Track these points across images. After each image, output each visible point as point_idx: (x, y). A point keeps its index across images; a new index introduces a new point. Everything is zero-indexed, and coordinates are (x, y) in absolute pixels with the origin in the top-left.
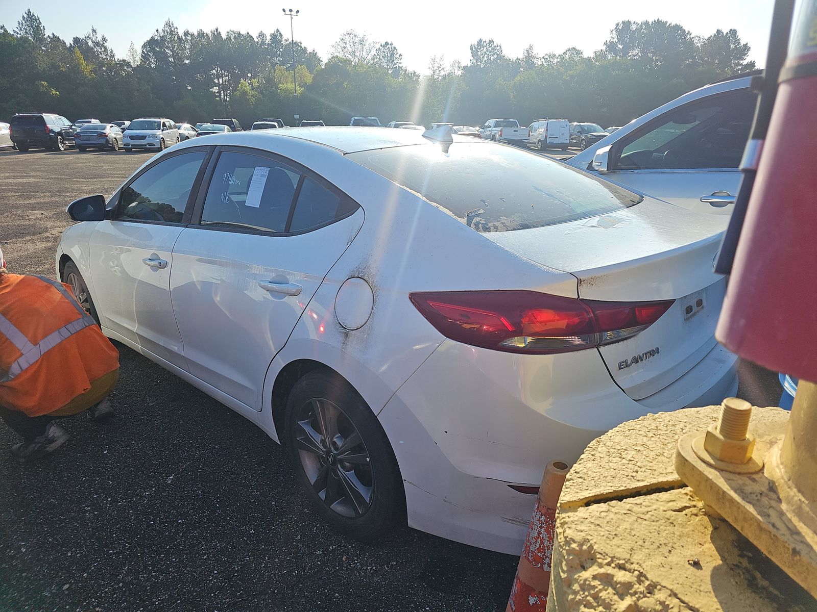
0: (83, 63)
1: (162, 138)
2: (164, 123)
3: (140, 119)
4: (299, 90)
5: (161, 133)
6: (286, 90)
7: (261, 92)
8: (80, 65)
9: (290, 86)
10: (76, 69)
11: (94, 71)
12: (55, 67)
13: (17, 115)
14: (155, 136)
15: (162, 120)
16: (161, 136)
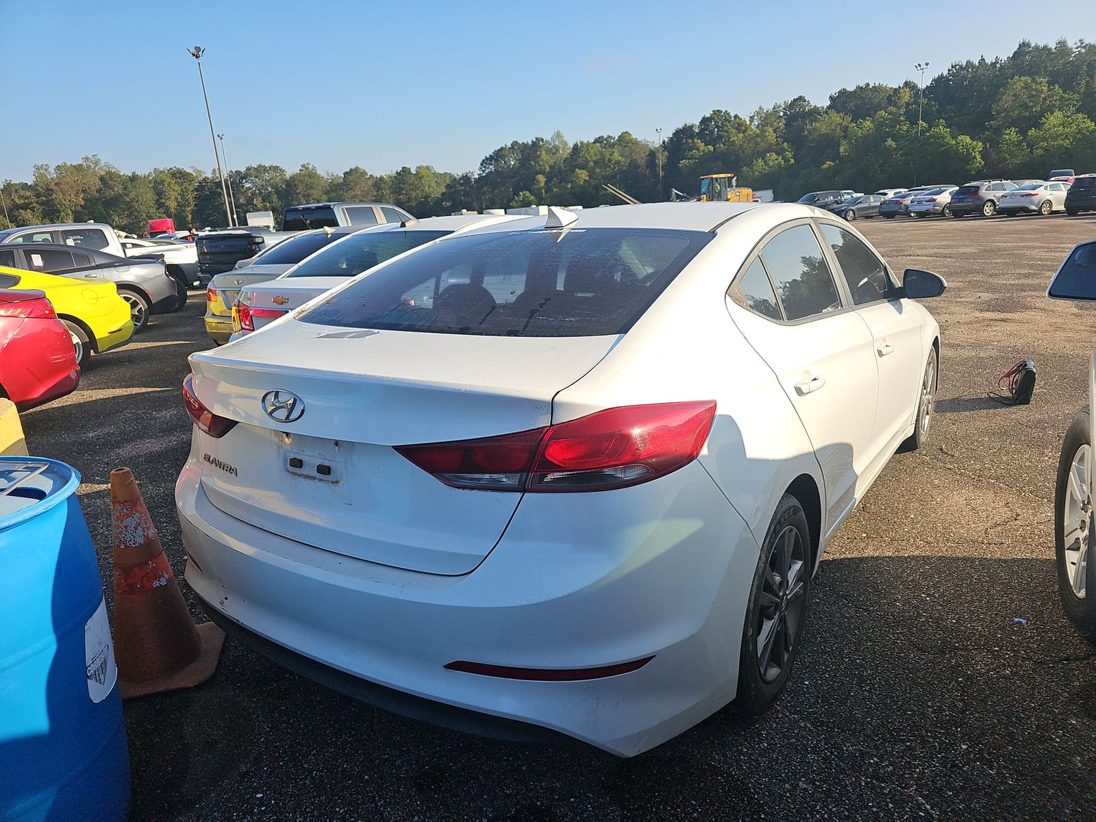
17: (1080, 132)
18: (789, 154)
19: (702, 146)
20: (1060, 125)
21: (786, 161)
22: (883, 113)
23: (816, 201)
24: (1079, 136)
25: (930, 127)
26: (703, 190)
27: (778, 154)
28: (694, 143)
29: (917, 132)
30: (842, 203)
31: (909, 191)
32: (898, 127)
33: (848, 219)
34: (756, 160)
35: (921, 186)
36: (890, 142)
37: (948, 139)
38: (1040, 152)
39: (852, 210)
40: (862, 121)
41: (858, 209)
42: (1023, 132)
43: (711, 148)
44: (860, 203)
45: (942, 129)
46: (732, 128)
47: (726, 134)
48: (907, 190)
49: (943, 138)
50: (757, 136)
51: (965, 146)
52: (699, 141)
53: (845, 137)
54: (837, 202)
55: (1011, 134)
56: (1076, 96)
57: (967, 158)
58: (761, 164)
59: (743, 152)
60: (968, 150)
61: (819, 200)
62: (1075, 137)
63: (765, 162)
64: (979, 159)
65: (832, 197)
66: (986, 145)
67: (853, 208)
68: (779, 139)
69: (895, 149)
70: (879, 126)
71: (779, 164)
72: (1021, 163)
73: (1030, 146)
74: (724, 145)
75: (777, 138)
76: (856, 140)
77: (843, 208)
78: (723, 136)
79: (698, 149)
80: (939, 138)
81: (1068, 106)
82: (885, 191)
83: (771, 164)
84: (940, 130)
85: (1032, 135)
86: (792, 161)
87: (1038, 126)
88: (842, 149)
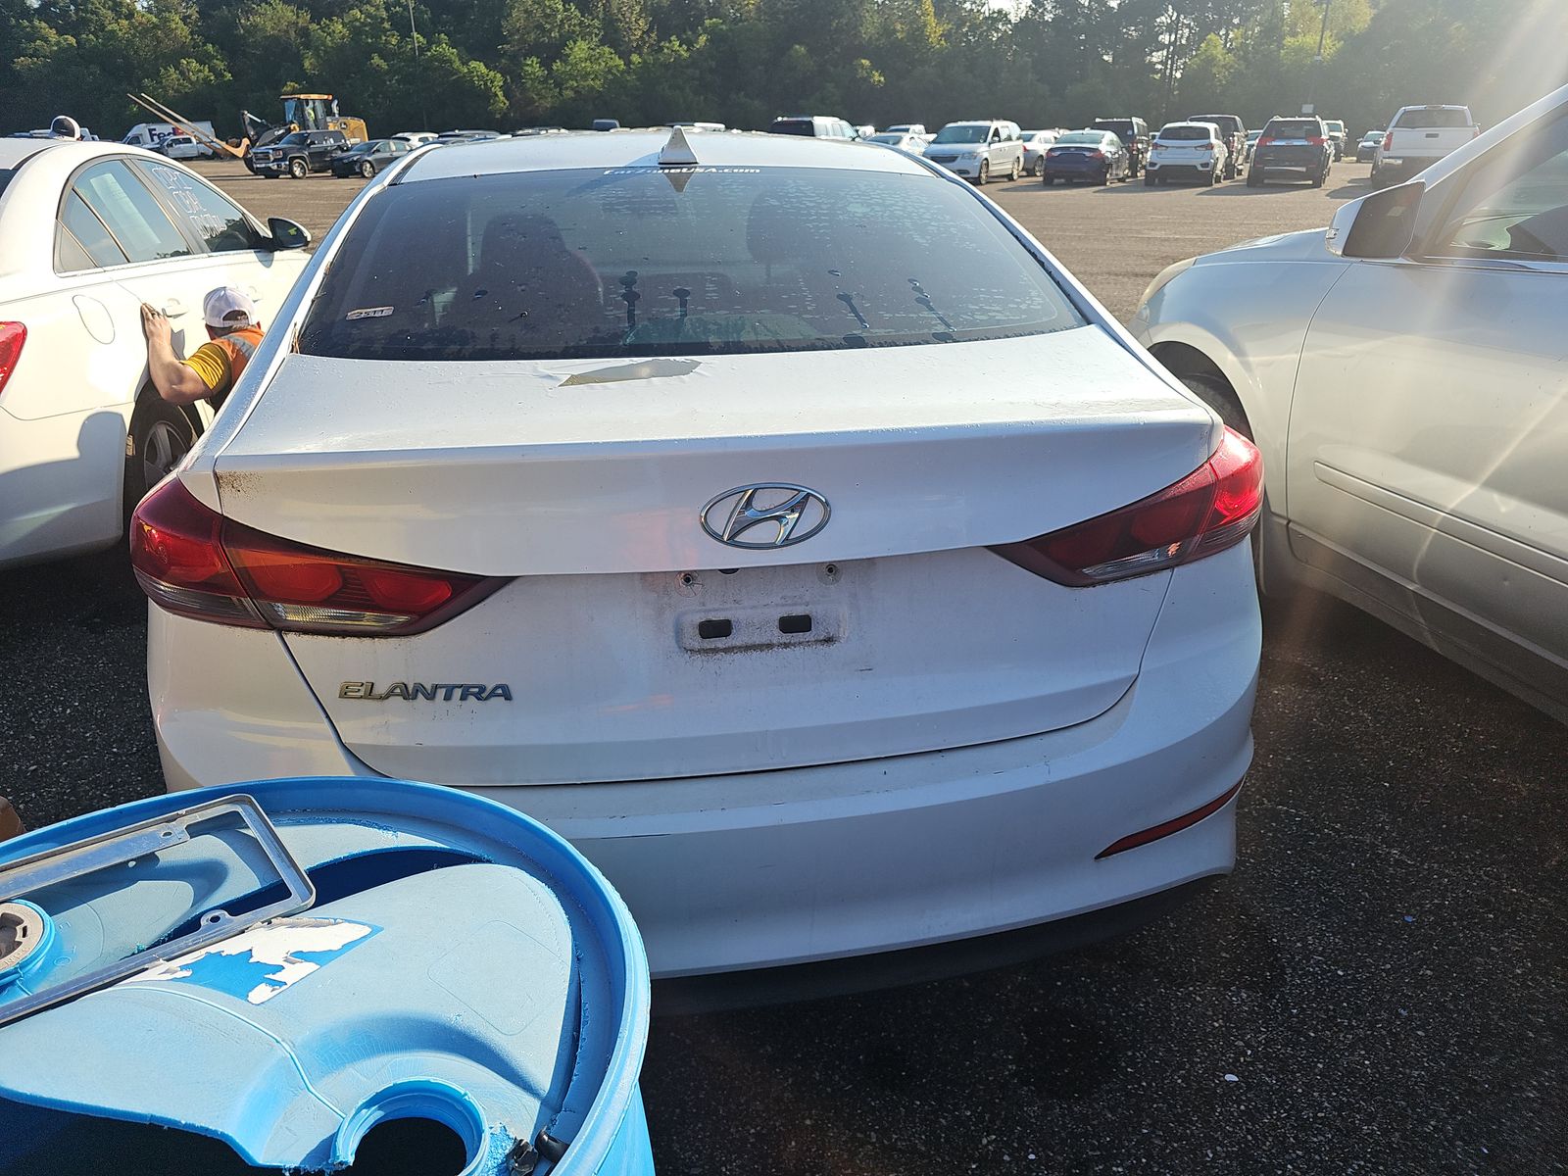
0: (932, 20)
1: (986, 159)
2: (997, 129)
3: (960, 124)
4: (1330, 46)
5: (987, 149)
6: (1300, 50)
7: (1245, 58)
8: (925, 26)
9: (1310, 40)
10: (918, 34)
11: (946, 36)
12: (887, 31)
13: (780, 119)
14: (972, 155)
15: (994, 125)
16: (986, 155)
17: (609, 71)
18: (221, 65)
19: (52, 35)
20: (586, 59)
21: (219, 75)
22: (356, 12)
23: (309, 145)
24: (610, 77)
25: (430, 43)
26: (290, 117)
27: (201, 62)
28: (33, 27)
29: (413, 49)
30: (348, 150)
31: (440, 136)
32: (384, 38)
33: (366, 174)
34: (166, 69)
35: (453, 130)
36: (376, 60)
37: (457, 64)
38: (569, 93)
39: (369, 162)
40: (328, 22)
41: (376, 160)
42: (546, 64)
43: (71, 39)
44: (378, 151)
45: (445, 49)
46: (104, 8)
47: (94, 17)
48: (437, 136)
49: (450, 61)
50: (156, 26)
51: (481, 77)
52: (43, 24)
53: (307, 46)
54: (340, 148)
55: (533, 66)
56: (596, 22)
57: (487, 96)
58: (174, 76)
59: (136, 52)
60: (485, 84)
61: (313, 143)
62: (606, 78)
63: (182, 73)
64: (502, 99)
65: (332, 141)
66: (506, 79)
67: (369, 159)
68: (196, 37)
69: (388, 72)
70: (356, 32)
71: (206, 80)
72: (551, 108)
73: (559, 85)
74: (97, 37)
75: (192, 33)
76: (325, 52)
77: (355, 159)
78: (91, 20)
79: (46, 40)
80: (445, 62)
81: (590, 33)
82: (406, 135)
83: (194, 78)
84: (444, 49)
85: (558, 70)
86: (229, 76)
87: (565, 59)
88: (307, 64)
